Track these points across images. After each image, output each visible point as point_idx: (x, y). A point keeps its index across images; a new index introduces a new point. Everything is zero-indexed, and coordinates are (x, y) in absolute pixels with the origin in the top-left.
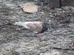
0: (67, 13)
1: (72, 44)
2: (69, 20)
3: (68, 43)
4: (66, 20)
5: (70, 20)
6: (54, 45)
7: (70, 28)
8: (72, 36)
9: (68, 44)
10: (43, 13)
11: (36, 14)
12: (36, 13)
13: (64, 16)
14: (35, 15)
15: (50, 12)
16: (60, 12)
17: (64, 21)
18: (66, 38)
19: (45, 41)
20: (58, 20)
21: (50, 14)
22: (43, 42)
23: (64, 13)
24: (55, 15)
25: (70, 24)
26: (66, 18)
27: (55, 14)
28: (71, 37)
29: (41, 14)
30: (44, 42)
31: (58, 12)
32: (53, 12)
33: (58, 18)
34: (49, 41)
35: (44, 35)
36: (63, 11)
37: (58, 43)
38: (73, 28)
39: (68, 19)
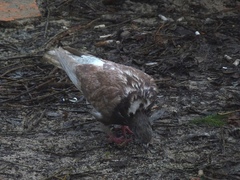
0: (179, 25)
1: (201, 172)
2: (189, 59)
3: (180, 167)
4: (172, 61)
5: (192, 59)
6: (117, 175)
7: (190, 95)
8: (199, 132)
9: (178, 171)
10: (65, 24)
11: (32, 27)
12: (35, 24)
13: (165, 42)
14: (30, 32)
15: (101, 22)
16: (146, 21)
17: (165, 66)
18: (173, 146)
19: (73, 155)
20: (137, 57)
21: (101, 32)
22: (64, 160)
23: (167, 25)
24: (125, 33)
25: (193, 79)
26: (172, 50)
27: (125, 28)
28: (196, 138)
29: (59, 27)
30: (66, 161)
31: (139, 20)
32: (113, 22)
33: (138, 50)
34: (94, 158)
35: (68, 130)
36: (160, 19)
37: (133, 167)
38: (204, 98)
39: (183, 56)
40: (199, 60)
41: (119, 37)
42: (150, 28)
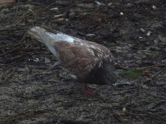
0: (109, 8)
1: (124, 109)
2: (116, 31)
3: (110, 106)
4: (104, 32)
5: (118, 32)
6: (66, 112)
7: (116, 56)
8: (123, 82)
10: (30, 7)
11: (7, 10)
12: (9, 7)
13: (100, 20)
14: (5, 13)
15: (55, 6)
16: (87, 5)
17: (99, 36)
18: (105, 91)
20: (80, 30)
21: (55, 13)
22: (29, 101)
23: (101, 8)
24: (72, 14)
25: (118, 45)
26: (104, 25)
27: (71, 10)
28: (120, 86)
29: (26, 9)
30: (31, 102)
31: (82, 5)
32: (64, 6)
33: (81, 25)
34: (50, 100)
35: (33, 81)
37: (78, 106)
38: (126, 58)
39: (112, 30)
40: (123, 32)
41: (67, 16)
42: (89, 10)
